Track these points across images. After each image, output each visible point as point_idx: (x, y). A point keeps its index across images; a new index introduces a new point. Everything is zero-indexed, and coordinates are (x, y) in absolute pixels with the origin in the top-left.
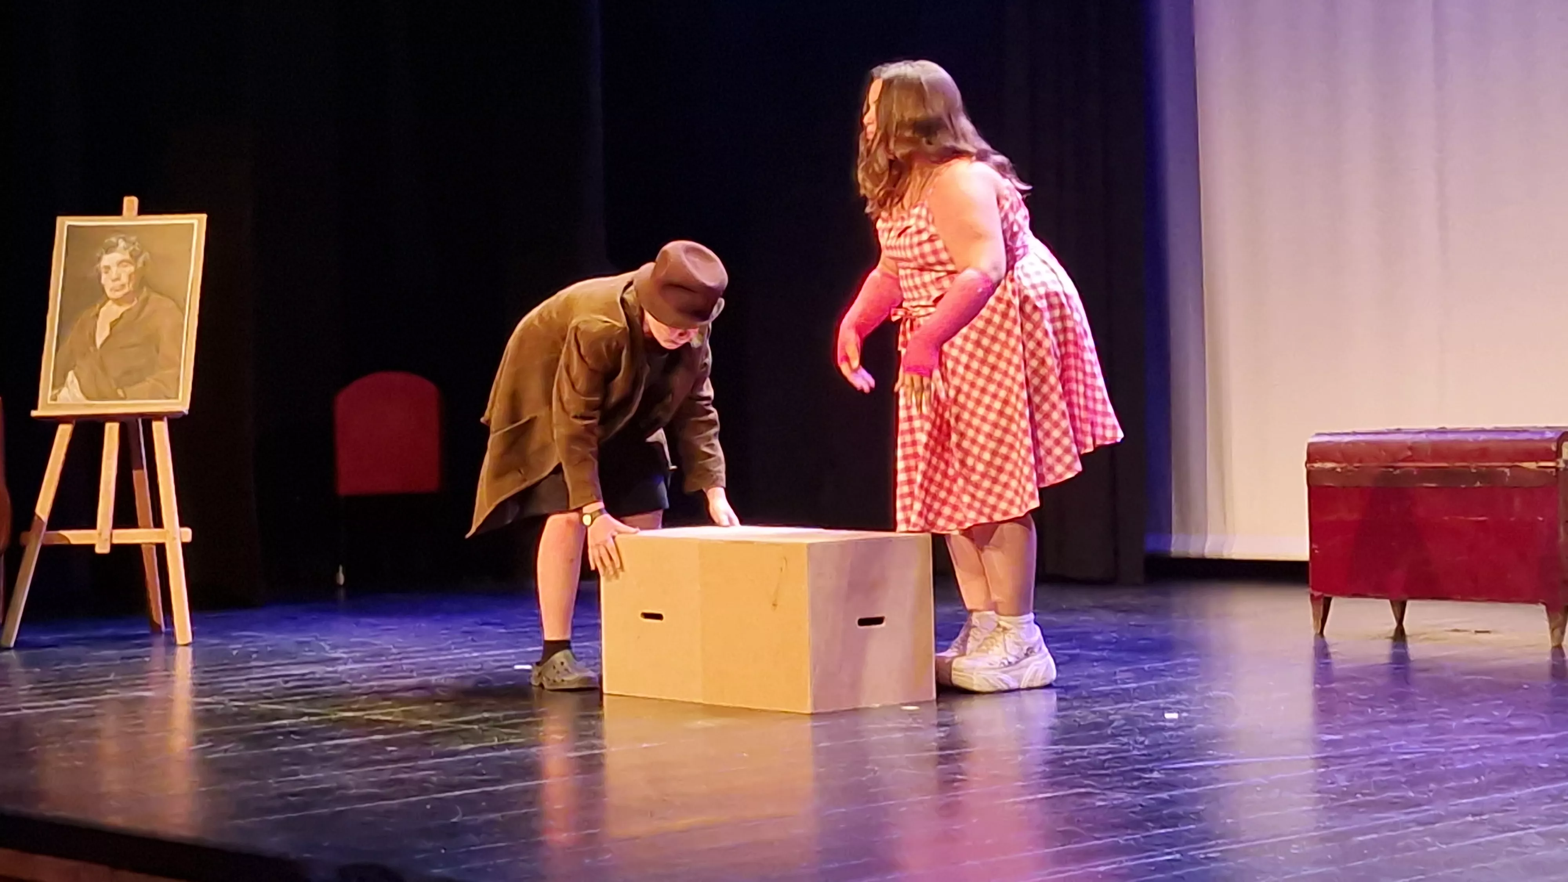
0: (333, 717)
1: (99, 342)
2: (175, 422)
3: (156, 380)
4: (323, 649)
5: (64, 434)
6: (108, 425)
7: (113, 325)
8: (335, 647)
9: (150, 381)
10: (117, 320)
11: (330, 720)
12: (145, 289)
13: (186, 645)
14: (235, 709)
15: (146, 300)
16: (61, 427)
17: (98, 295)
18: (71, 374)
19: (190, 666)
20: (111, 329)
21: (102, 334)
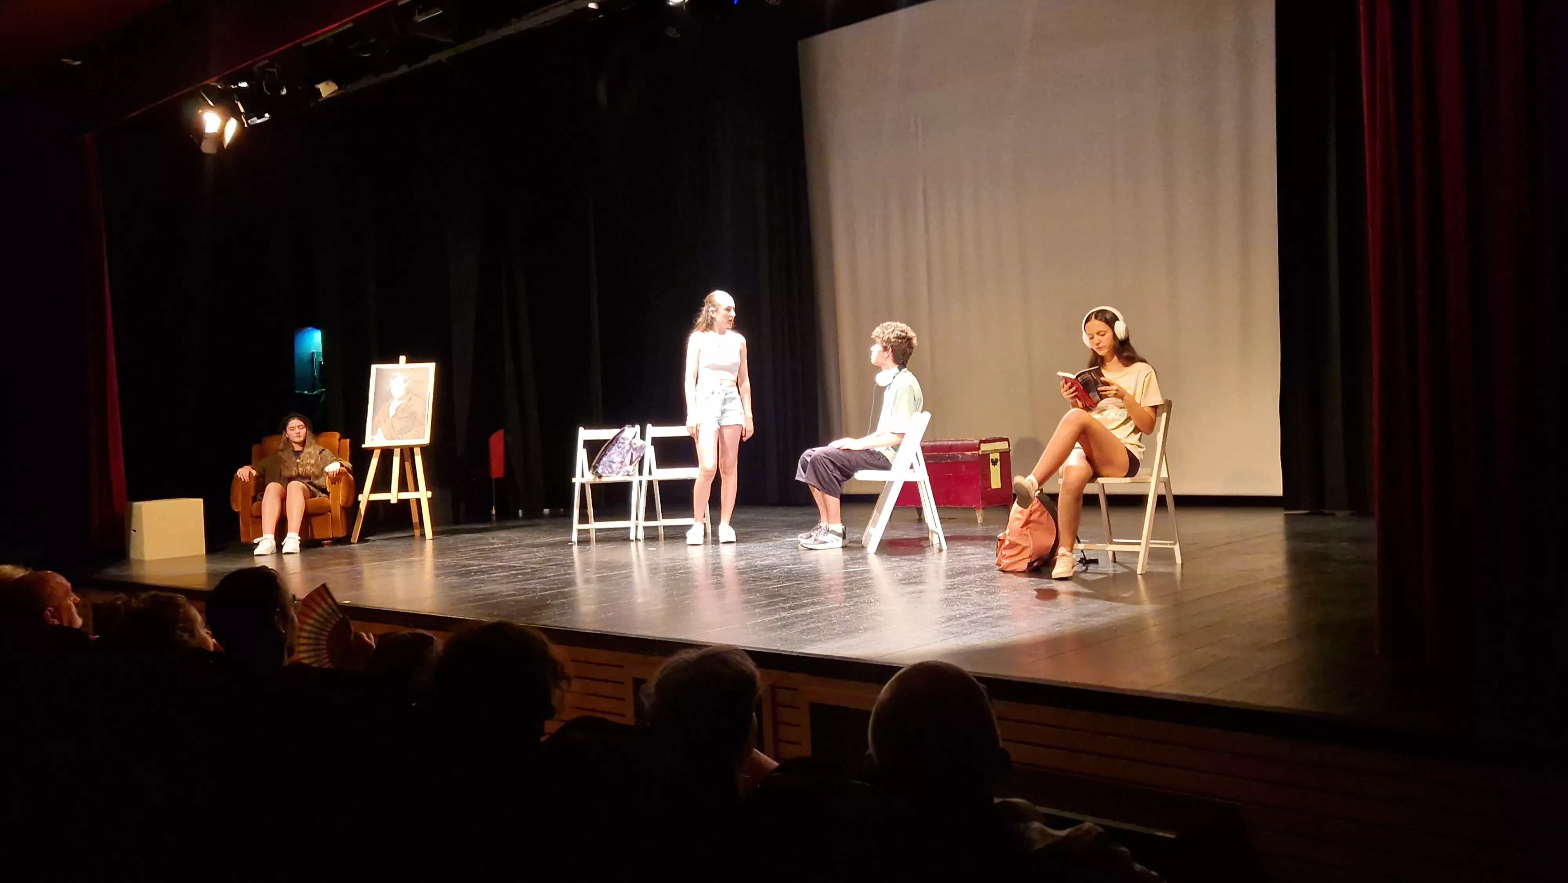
0: (495, 565)
1: (391, 416)
2: (423, 448)
3: (415, 431)
4: (488, 539)
5: (376, 454)
6: (395, 450)
7: (397, 409)
8: (493, 538)
9: (413, 432)
10: (398, 408)
11: (493, 567)
12: (410, 394)
13: (430, 539)
14: (453, 564)
15: (411, 398)
16: (376, 451)
17: (390, 397)
18: (379, 430)
19: (431, 548)
20: (396, 410)
21: (392, 412)
